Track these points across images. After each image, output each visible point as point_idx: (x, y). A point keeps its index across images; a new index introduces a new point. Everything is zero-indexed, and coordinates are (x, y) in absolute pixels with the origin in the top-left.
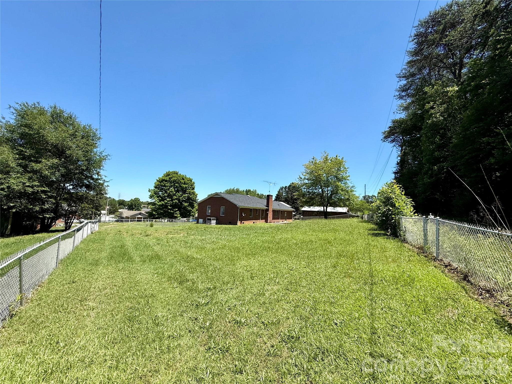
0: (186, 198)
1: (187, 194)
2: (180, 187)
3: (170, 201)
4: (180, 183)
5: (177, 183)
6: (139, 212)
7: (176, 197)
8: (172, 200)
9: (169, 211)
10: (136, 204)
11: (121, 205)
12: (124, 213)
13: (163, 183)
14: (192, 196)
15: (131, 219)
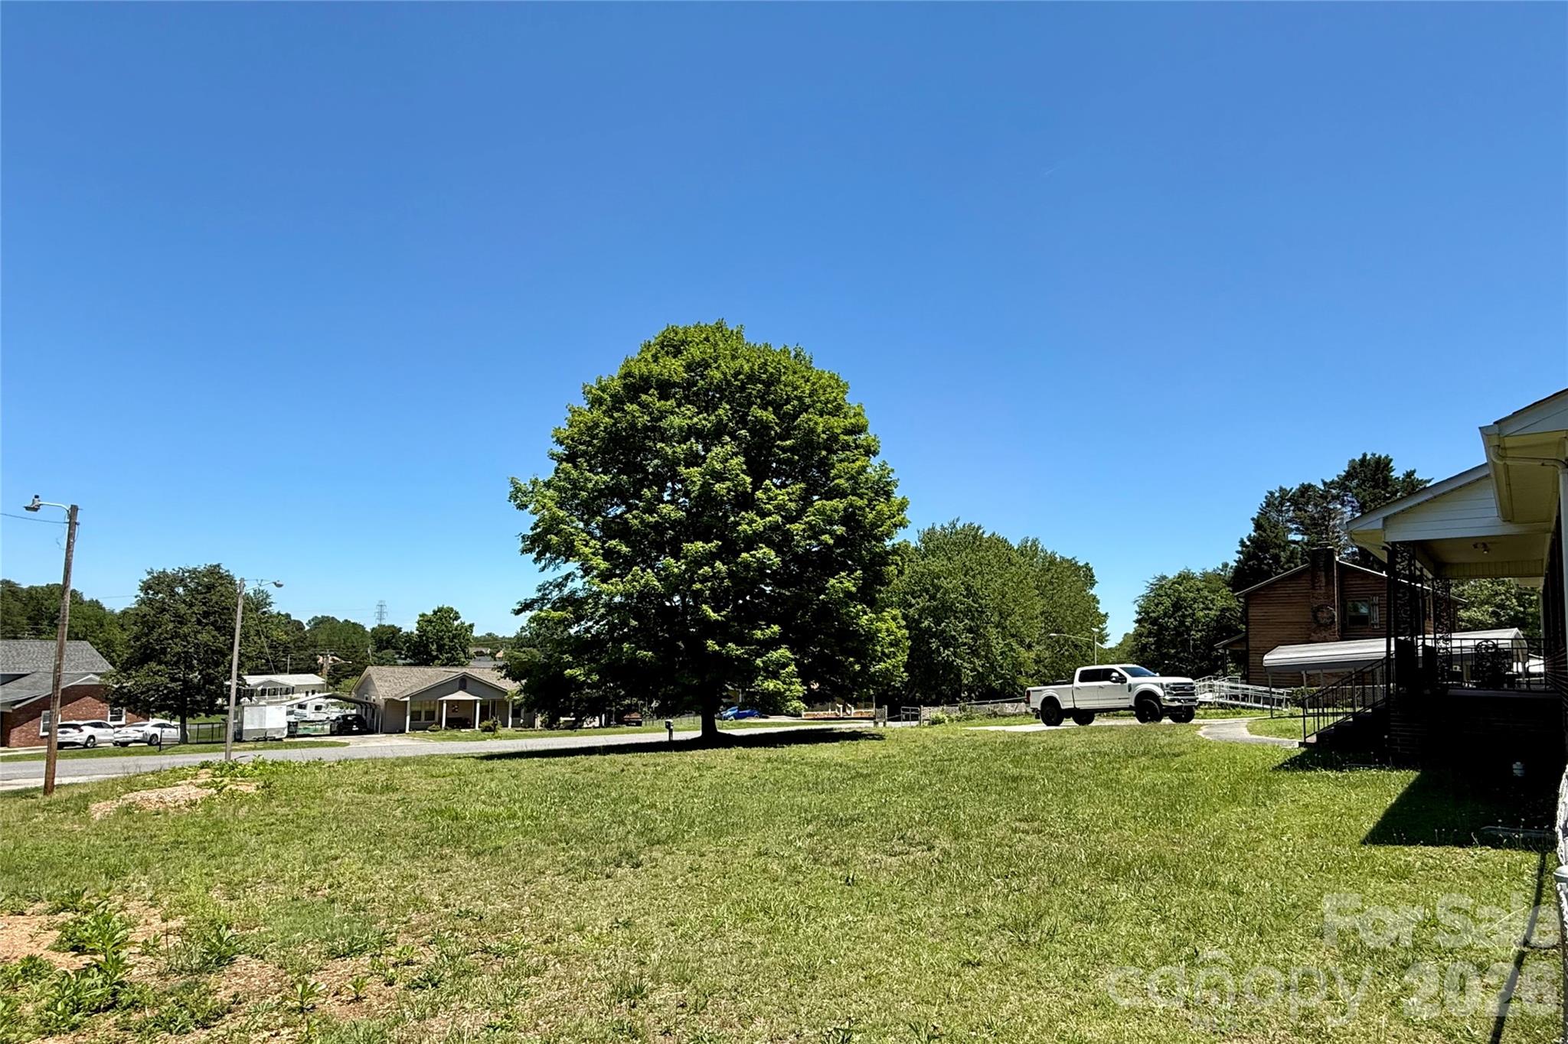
0: (839, 529)
1: (839, 493)
3: (710, 558)
6: (456, 672)
7: (760, 524)
8: (729, 551)
9: (711, 645)
10: (442, 638)
11: (387, 648)
12: (377, 683)
13: (644, 406)
14: (873, 509)
15: (415, 716)
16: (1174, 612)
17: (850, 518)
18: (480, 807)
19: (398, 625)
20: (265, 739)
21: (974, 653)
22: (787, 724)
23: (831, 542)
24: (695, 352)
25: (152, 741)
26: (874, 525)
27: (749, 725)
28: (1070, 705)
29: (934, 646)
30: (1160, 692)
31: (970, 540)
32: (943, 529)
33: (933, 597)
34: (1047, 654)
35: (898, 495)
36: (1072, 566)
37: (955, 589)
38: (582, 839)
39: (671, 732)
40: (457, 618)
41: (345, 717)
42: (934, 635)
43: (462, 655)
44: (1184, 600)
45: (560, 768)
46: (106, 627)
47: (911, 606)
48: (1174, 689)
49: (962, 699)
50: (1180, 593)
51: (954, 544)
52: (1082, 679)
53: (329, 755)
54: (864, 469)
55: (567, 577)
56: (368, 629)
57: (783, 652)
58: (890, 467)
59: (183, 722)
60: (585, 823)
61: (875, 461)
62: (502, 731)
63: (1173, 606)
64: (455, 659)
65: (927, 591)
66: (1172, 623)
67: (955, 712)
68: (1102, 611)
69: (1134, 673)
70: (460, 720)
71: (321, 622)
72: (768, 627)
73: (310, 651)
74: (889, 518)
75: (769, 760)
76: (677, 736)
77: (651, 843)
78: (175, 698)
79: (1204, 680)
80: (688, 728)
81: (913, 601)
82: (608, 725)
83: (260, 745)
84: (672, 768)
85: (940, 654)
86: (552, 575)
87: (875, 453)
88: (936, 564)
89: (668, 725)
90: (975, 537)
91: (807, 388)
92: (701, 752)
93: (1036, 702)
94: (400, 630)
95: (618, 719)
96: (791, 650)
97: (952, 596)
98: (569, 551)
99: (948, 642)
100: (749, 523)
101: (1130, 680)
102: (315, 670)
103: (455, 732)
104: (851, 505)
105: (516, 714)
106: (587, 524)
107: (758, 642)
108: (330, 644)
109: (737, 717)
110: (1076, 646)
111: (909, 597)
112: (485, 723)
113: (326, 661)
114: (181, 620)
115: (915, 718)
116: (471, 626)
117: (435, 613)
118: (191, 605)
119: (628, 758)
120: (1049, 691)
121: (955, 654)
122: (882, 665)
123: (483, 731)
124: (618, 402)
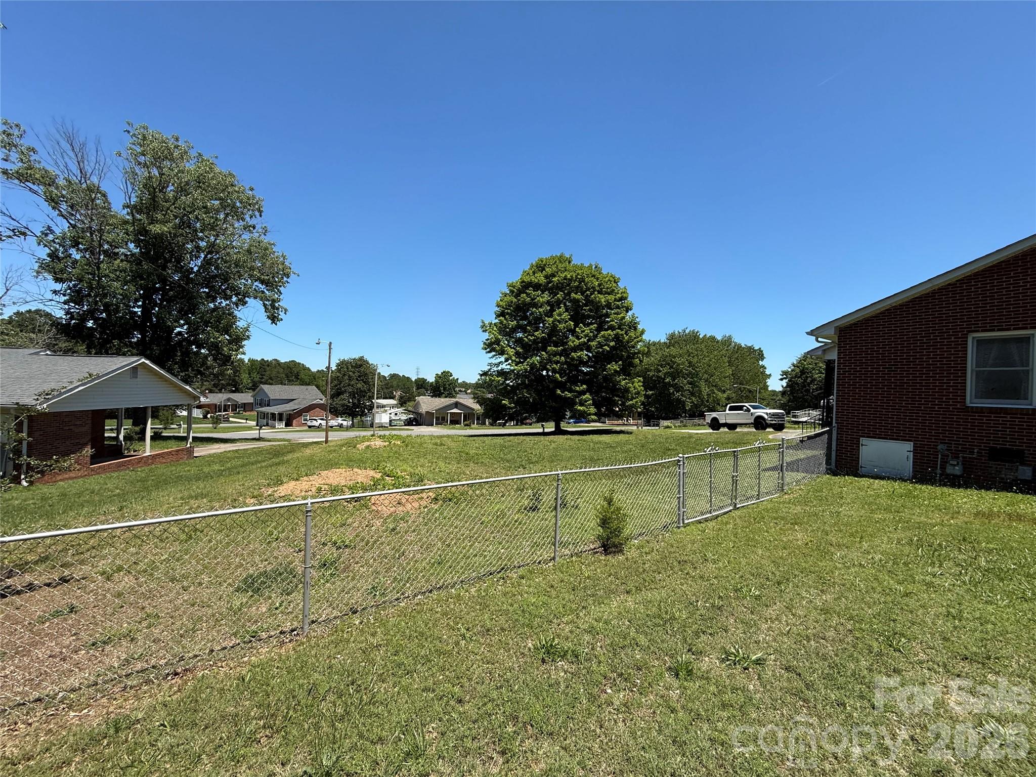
0: (612, 344)
1: (612, 328)
2: (588, 301)
4: (588, 289)
5: (578, 289)
6: (453, 400)
7: (577, 342)
8: (565, 352)
9: (559, 392)
10: (445, 385)
11: (421, 388)
12: (422, 405)
13: (528, 295)
14: (627, 335)
15: (437, 419)
16: (801, 375)
17: (617, 338)
18: (474, 451)
19: (425, 378)
20: (382, 427)
21: (692, 394)
22: (598, 427)
23: (608, 349)
24: (548, 270)
25: (341, 426)
26: (628, 342)
27: (580, 427)
28: (724, 421)
29: (671, 391)
30: (766, 417)
31: (693, 338)
32: (679, 333)
33: (671, 367)
34: (734, 395)
35: (640, 327)
36: (750, 349)
37: (683, 363)
38: (508, 461)
39: (544, 428)
40: (451, 376)
41: (410, 418)
42: (672, 386)
43: (453, 392)
44: (807, 369)
45: (499, 440)
46: (317, 380)
47: (660, 371)
48: (773, 415)
49: (681, 417)
50: (805, 365)
51: (685, 341)
52: (729, 410)
53: (404, 433)
54: (623, 318)
55: (500, 363)
56: (414, 380)
57: (587, 396)
58: (636, 316)
59: (353, 419)
60: (509, 457)
61: (630, 313)
62: (473, 426)
63: (800, 372)
64: (451, 394)
65: (669, 364)
66: (800, 381)
67: (678, 423)
68: (767, 372)
69: (755, 407)
70: (455, 421)
71: (393, 376)
72: (582, 386)
73: (390, 390)
74: (635, 338)
75: (578, 440)
76: (546, 430)
77: (530, 463)
78: (349, 410)
79: (805, 411)
80: (550, 427)
81: (661, 369)
82: (517, 425)
83: (381, 429)
84: (541, 441)
85: (674, 395)
86: (494, 361)
87: (631, 310)
88: (674, 351)
89: (543, 425)
90: (695, 337)
91: (597, 283)
92: (553, 436)
93: (708, 420)
94: (426, 380)
95: (521, 422)
96: (591, 395)
97: (681, 366)
98: (502, 353)
99: (678, 389)
100: (573, 341)
101: (752, 410)
102: (393, 398)
103: (453, 426)
104: (618, 333)
105: (478, 419)
106: (509, 342)
107: (577, 391)
108: (398, 386)
109: (575, 423)
110: (750, 391)
111: (659, 367)
112: (465, 423)
113: (398, 394)
114: (350, 378)
115: (658, 425)
116: (457, 379)
117: (442, 373)
118: (354, 373)
119: (525, 437)
120: (714, 415)
121: (682, 395)
122: (631, 402)
123: (465, 426)
124: (520, 292)
